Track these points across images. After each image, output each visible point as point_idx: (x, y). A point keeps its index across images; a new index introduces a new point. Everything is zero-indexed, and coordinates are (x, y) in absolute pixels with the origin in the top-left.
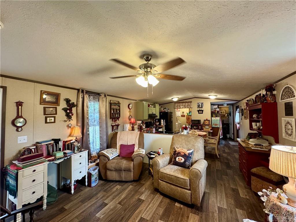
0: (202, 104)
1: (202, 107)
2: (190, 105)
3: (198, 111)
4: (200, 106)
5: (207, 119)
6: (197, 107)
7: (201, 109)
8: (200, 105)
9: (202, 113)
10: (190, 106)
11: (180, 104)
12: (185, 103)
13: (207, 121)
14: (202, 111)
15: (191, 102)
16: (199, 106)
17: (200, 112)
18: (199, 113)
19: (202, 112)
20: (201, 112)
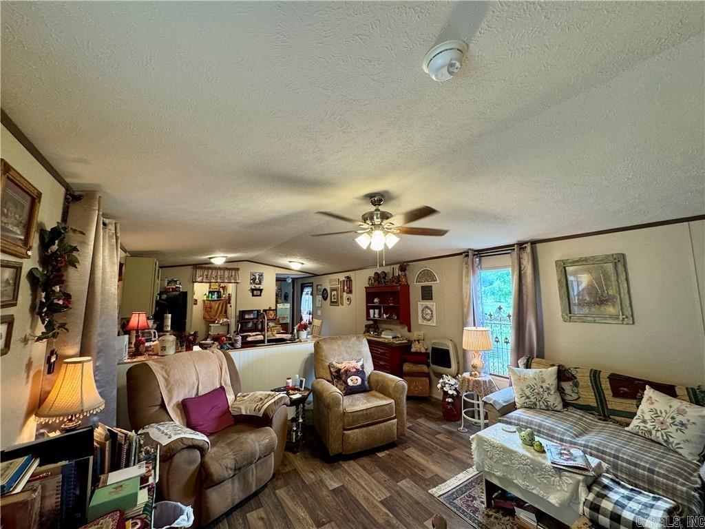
0: (261, 275)
1: (260, 283)
2: (235, 276)
3: (252, 290)
4: (257, 280)
5: (270, 308)
6: (248, 280)
7: (257, 286)
8: (257, 277)
9: (260, 295)
10: (235, 279)
11: (210, 271)
12: (222, 271)
13: (271, 312)
14: (261, 290)
15: (238, 269)
16: (254, 280)
17: (255, 292)
18: (253, 295)
19: (259, 292)
20: (257, 292)
